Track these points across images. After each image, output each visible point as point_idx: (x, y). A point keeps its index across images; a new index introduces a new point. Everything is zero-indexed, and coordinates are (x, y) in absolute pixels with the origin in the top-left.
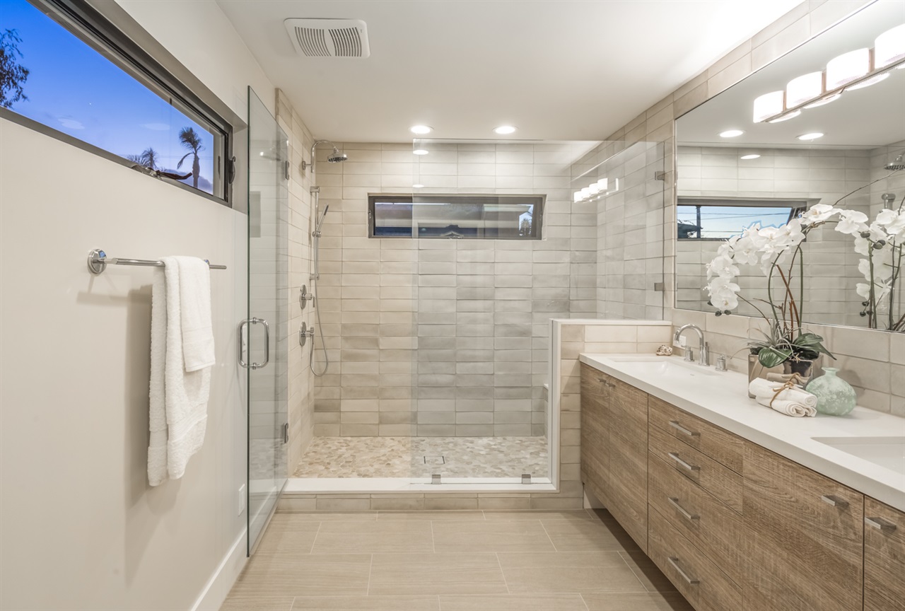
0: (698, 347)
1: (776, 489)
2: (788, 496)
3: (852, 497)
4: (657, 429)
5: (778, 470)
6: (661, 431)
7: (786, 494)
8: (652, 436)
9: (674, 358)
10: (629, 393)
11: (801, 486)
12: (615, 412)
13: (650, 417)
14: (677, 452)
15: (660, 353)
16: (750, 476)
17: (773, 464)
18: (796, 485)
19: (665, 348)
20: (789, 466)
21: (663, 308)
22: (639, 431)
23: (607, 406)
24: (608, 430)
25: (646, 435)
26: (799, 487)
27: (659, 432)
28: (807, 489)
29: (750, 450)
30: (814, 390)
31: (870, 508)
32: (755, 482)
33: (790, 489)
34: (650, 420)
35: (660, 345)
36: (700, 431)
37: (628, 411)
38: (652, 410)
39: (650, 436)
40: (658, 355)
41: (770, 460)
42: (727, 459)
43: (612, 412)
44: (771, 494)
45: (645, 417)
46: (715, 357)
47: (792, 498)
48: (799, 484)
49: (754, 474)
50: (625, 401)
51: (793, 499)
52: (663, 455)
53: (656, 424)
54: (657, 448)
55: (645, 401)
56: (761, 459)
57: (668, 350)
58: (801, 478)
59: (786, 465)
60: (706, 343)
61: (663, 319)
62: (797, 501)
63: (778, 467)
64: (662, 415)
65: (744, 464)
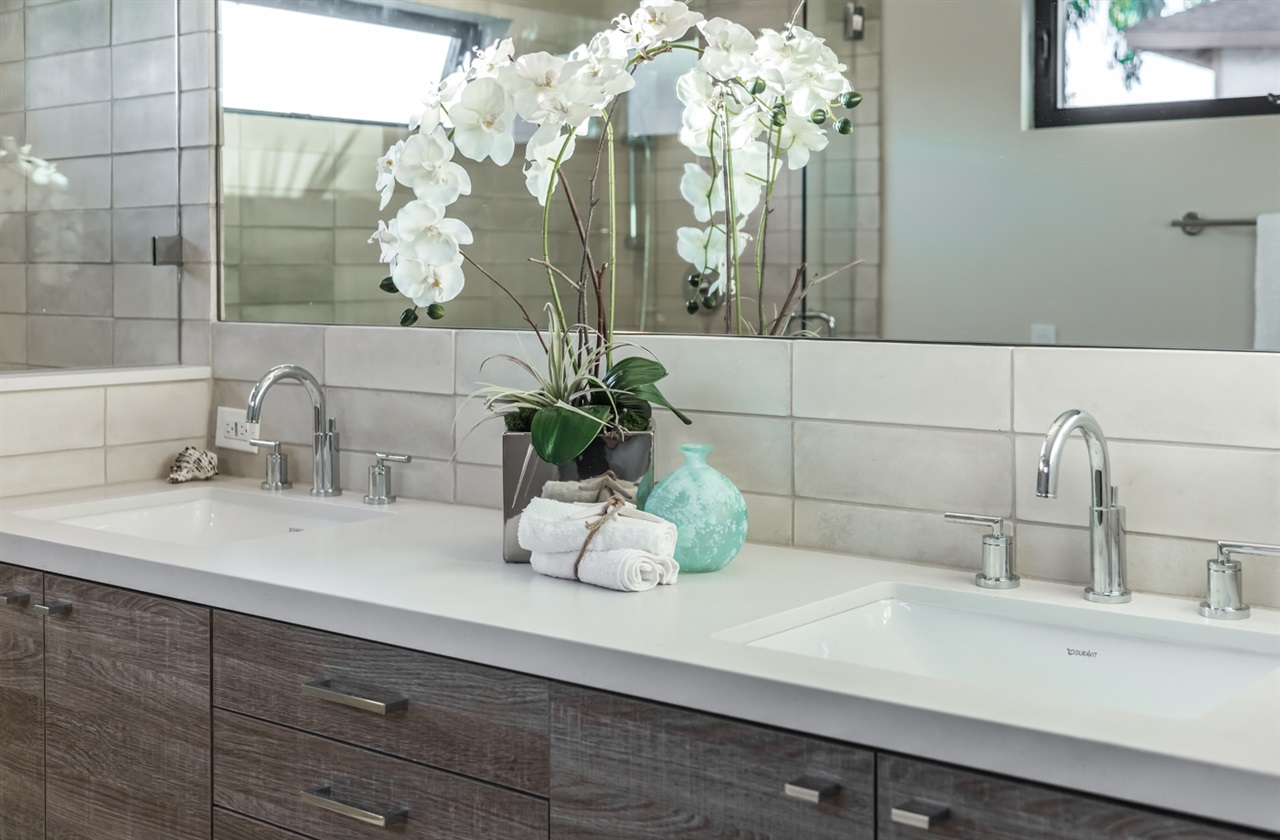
0: (312, 441)
1: (646, 806)
2: (684, 816)
3: (847, 767)
4: (249, 723)
5: (654, 749)
6: (261, 726)
7: (676, 812)
8: (228, 753)
9: (229, 488)
10: (132, 621)
11: (717, 776)
12: (70, 703)
13: (218, 689)
14: (326, 783)
15: (182, 475)
16: (573, 791)
17: (639, 737)
18: (705, 778)
19: (196, 455)
20: (684, 729)
21: (180, 321)
22: (173, 749)
23: (33, 686)
24: (42, 778)
25: (203, 757)
26: (713, 781)
27: (255, 732)
28: (735, 780)
29: (571, 712)
30: (669, 509)
31: (891, 784)
32: (587, 804)
33: (687, 795)
34: (218, 701)
35: (178, 448)
36: (405, 695)
37: (130, 686)
38: (226, 664)
39: (219, 757)
40: (175, 482)
41: (630, 726)
42: (497, 760)
43: (56, 708)
44: (635, 825)
45: (199, 695)
46: (357, 465)
47: (692, 817)
48: (712, 773)
49: (583, 781)
50: (117, 656)
51: (695, 823)
52: (270, 806)
53: (243, 708)
54: (247, 792)
55: (201, 637)
56: (604, 731)
57: (205, 462)
58: (718, 752)
59: (677, 728)
60: (331, 421)
61: (180, 361)
62: (707, 823)
63: (653, 739)
64: (269, 671)
65: (553, 761)
